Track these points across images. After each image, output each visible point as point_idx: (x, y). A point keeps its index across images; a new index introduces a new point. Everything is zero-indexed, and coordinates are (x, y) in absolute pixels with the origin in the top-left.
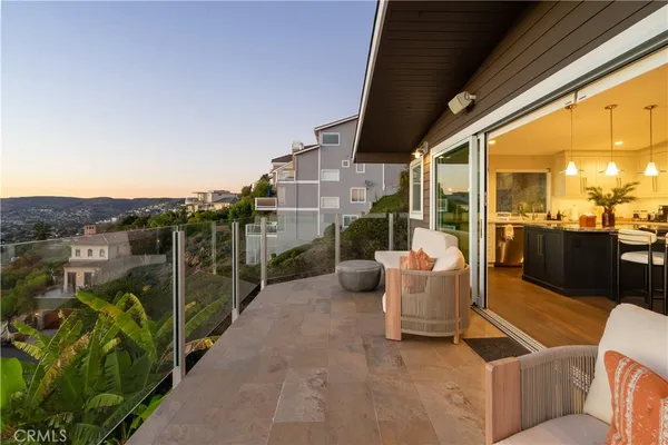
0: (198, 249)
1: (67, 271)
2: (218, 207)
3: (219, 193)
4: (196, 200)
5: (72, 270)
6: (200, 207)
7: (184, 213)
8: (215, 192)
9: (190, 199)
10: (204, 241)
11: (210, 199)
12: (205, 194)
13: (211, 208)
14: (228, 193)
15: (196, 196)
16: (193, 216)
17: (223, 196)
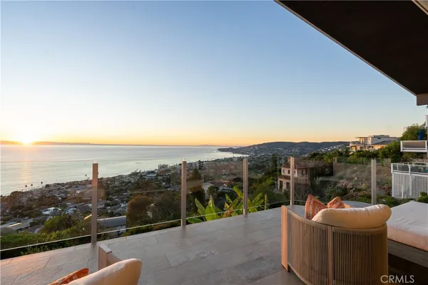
0: (353, 178)
1: (279, 180)
2: (377, 147)
3: (379, 137)
4: (359, 143)
5: (282, 180)
6: (361, 148)
7: (347, 152)
8: (375, 137)
9: (354, 142)
10: (358, 173)
11: (370, 142)
12: (366, 138)
13: (371, 149)
14: (388, 137)
15: (358, 140)
16: (353, 154)
17: (382, 140)
